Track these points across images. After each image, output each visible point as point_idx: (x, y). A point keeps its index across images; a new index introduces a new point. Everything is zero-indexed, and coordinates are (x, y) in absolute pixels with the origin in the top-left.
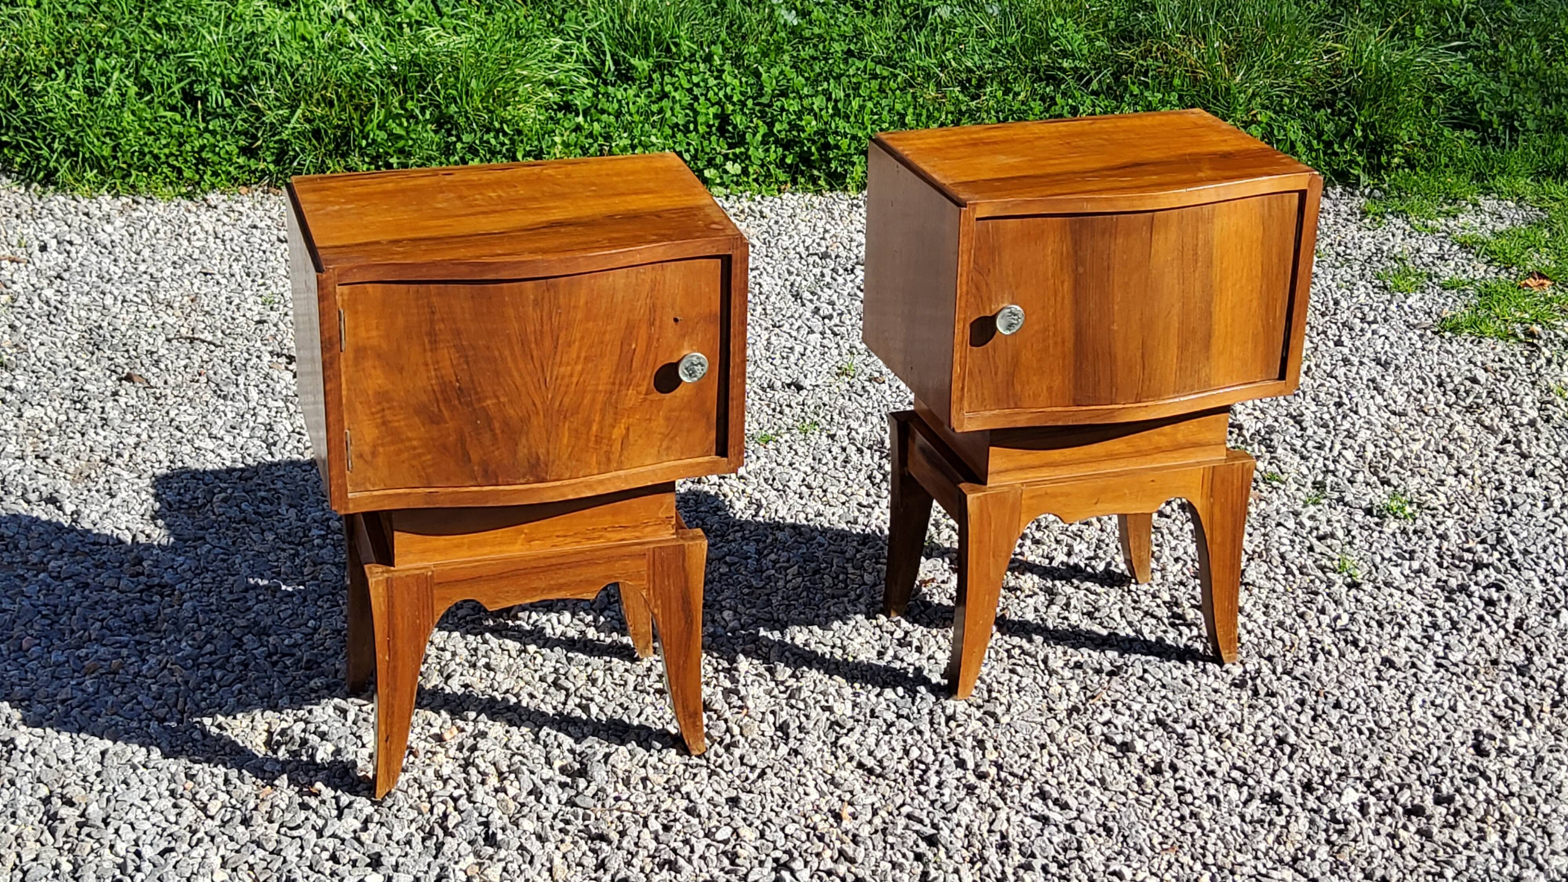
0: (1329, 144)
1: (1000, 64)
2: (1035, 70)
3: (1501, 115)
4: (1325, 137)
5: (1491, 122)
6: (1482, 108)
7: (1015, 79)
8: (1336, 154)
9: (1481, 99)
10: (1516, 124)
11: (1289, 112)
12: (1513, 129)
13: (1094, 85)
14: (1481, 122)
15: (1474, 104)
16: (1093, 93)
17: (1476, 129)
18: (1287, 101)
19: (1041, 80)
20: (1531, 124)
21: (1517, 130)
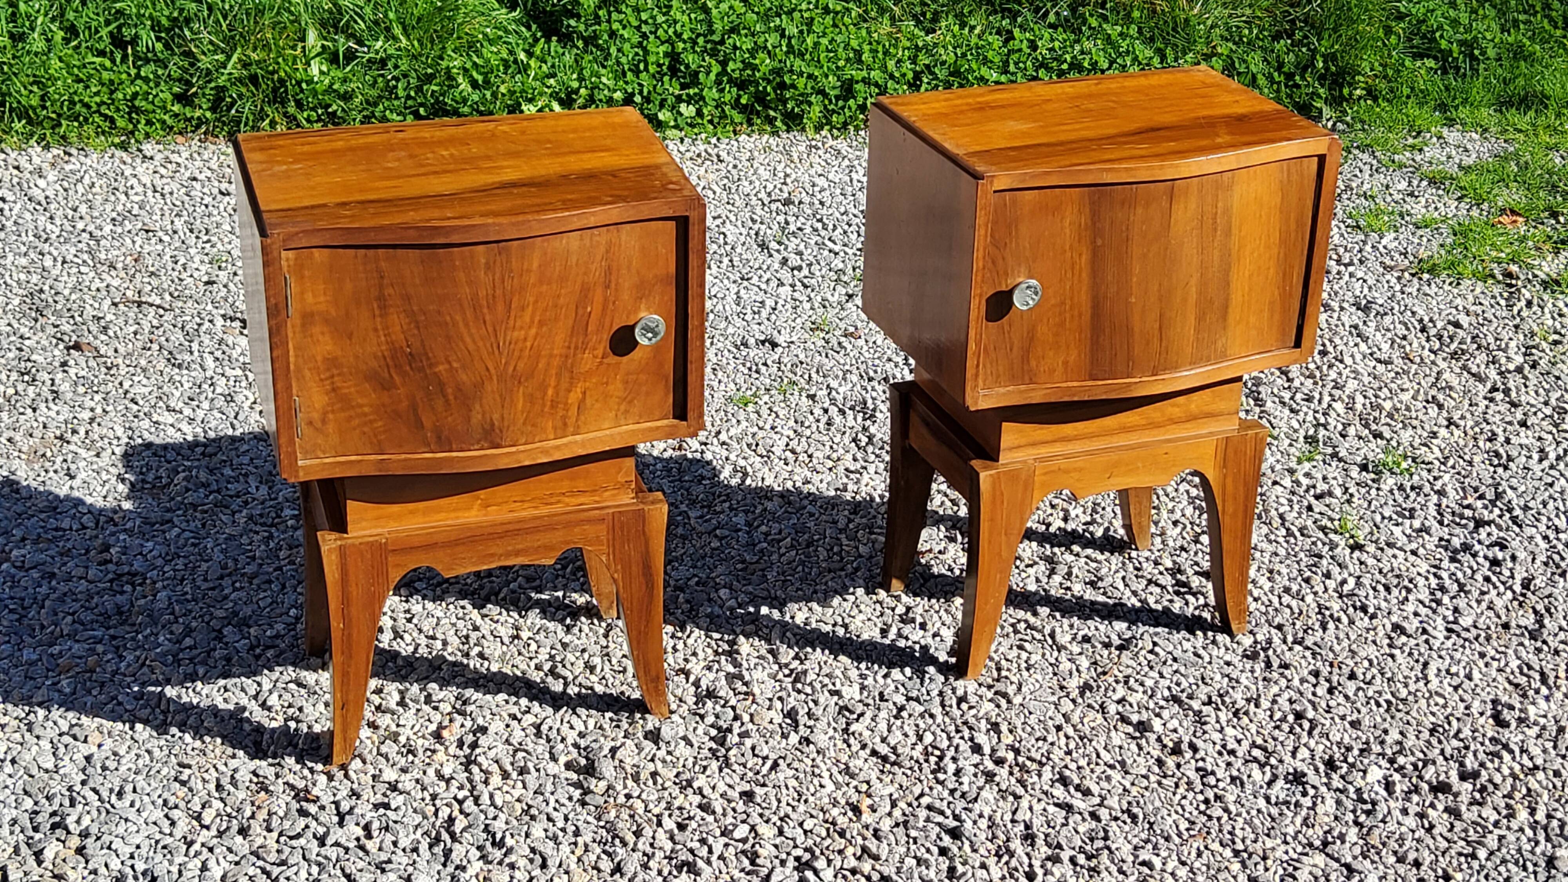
0: (1290, 76)
3: (1461, 43)
4: (1285, 69)
5: (1451, 51)
6: (1442, 36)
7: (970, 12)
8: (1298, 86)
9: (1440, 27)
10: (1476, 52)
11: (1249, 44)
12: (1473, 58)
13: (1052, 18)
14: (1441, 51)
15: (1434, 32)
16: (1051, 26)
17: (1435, 58)
18: (1246, 32)
19: (996, 12)
20: (1491, 53)
21: (1477, 59)
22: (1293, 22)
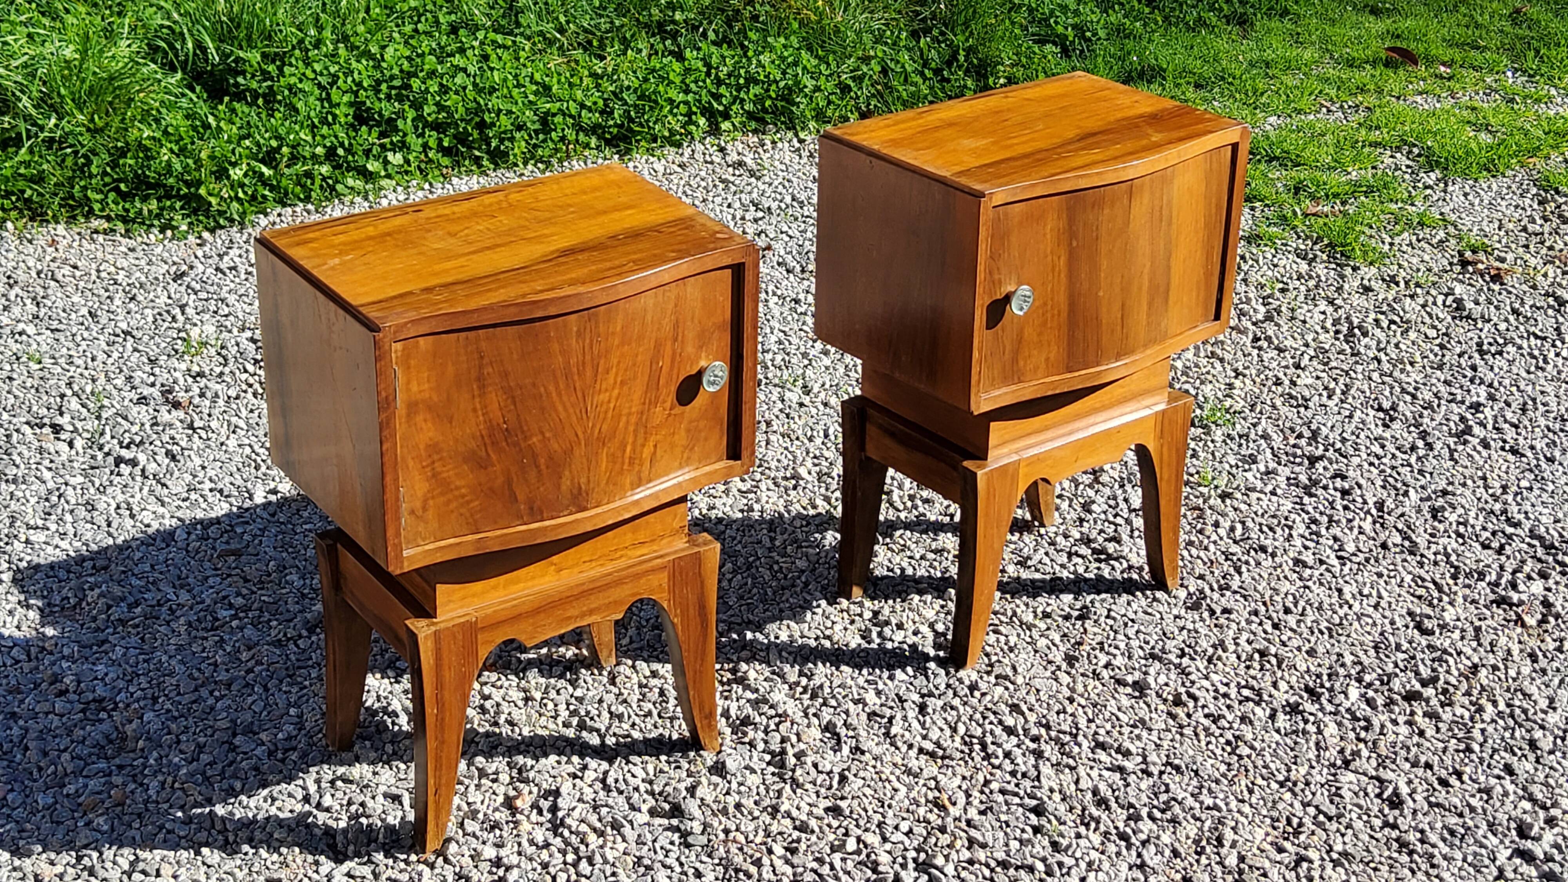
0: (937, 72)
1: (617, 23)
2: (646, 25)
3: (1075, 27)
4: (933, 65)
5: (1066, 37)
6: (1056, 23)
7: (632, 36)
8: (948, 81)
9: (1052, 12)
10: (1088, 34)
11: (894, 44)
13: (711, 36)
14: (1058, 36)
16: (714, 43)
17: (1055, 44)
19: (654, 35)
20: (1102, 33)
21: (1090, 40)
22: (924, 20)
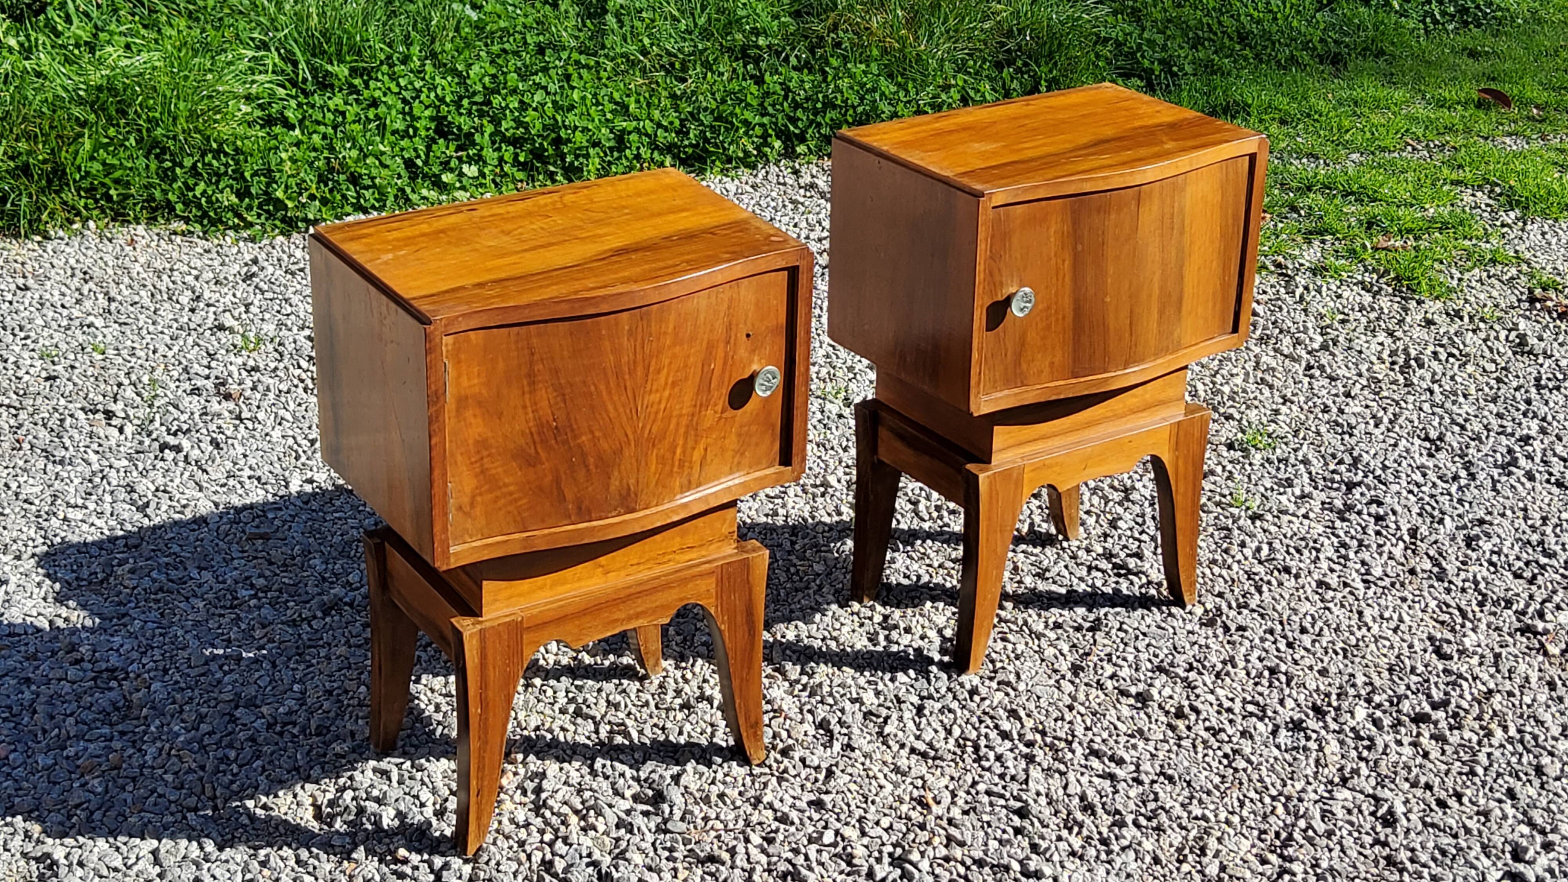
1: (700, 47)
2: (730, 50)
3: (1161, 62)
5: (1152, 71)
6: (1143, 57)
7: (715, 60)
9: (1140, 48)
10: (1175, 69)
11: (976, 74)
12: (1174, 75)
13: (793, 61)
14: (1144, 70)
15: (1134, 53)
16: (795, 68)
17: (1141, 78)
18: (971, 63)
19: (737, 59)
20: (1188, 69)
21: (1176, 75)
22: (1009, 51)
